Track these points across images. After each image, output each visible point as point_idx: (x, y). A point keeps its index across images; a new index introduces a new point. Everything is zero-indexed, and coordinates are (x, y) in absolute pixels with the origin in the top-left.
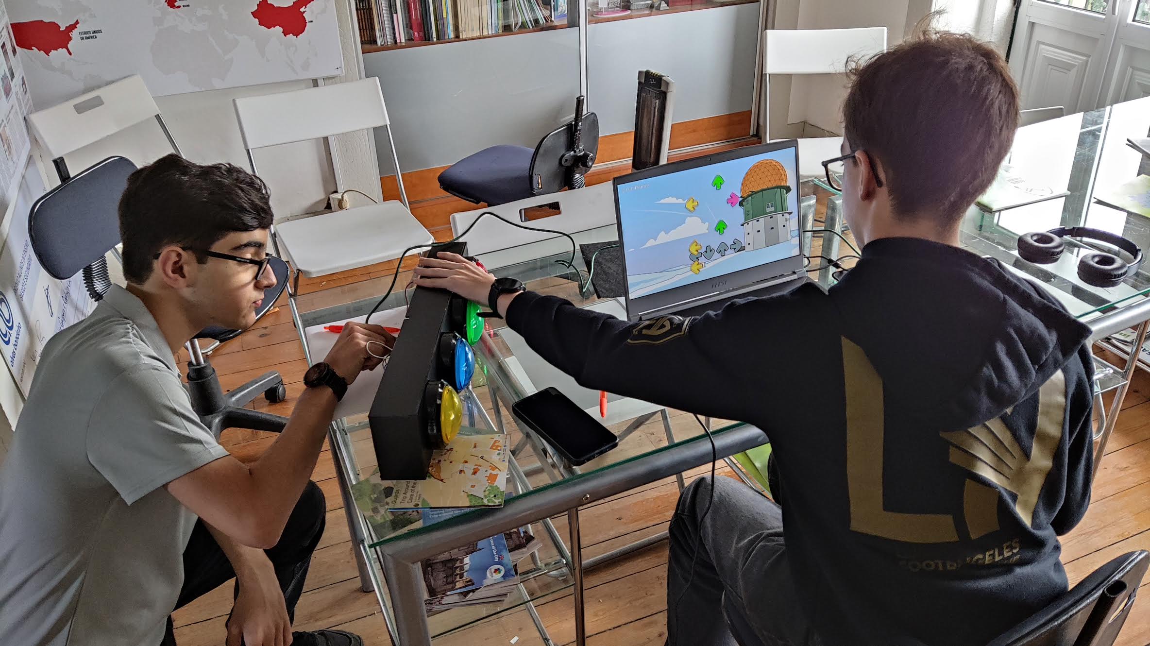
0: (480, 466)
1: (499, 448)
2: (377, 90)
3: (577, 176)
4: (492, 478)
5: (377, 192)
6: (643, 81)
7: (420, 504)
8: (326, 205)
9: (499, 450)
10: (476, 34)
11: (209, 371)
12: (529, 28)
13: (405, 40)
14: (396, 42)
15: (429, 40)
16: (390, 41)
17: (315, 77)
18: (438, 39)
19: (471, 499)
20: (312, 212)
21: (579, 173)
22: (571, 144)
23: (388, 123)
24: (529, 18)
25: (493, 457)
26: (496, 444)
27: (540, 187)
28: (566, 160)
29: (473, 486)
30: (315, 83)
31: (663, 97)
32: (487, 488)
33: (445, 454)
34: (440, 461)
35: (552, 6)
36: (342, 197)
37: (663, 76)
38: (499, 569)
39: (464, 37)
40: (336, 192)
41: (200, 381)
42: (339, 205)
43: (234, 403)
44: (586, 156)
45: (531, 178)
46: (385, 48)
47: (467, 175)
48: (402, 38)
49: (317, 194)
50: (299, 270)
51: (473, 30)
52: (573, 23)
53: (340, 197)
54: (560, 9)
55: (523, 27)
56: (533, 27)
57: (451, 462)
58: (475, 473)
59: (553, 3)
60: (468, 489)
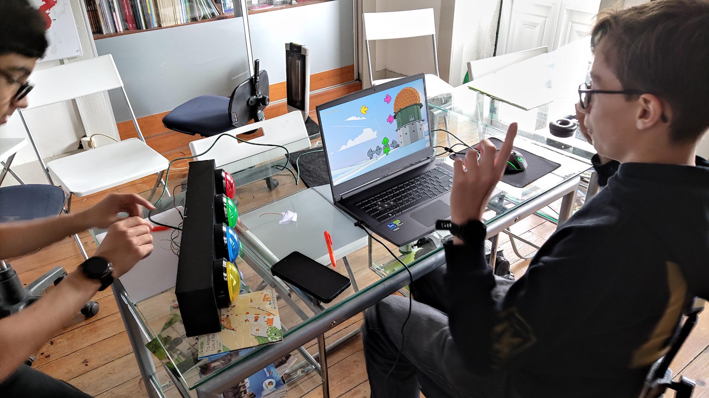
0: (259, 314)
1: (269, 300)
2: (112, 63)
3: (259, 111)
4: (270, 322)
5: (115, 133)
6: (289, 49)
7: (222, 350)
8: (79, 146)
9: (269, 301)
10: (173, 24)
11: (11, 273)
12: (209, 18)
13: (123, 30)
14: (116, 31)
15: (140, 29)
16: (112, 31)
17: (61, 58)
18: (147, 28)
19: (259, 339)
20: (69, 152)
21: (260, 110)
22: (253, 91)
23: (123, 85)
24: (208, 12)
25: (267, 307)
26: (266, 297)
27: (236, 120)
28: (252, 102)
29: (258, 330)
30: (62, 62)
31: (303, 58)
32: (268, 330)
33: (231, 310)
34: (228, 316)
35: (222, 4)
36: (91, 139)
37: (302, 46)
38: (271, 382)
39: (165, 26)
40: (85, 136)
41: (5, 281)
42: (88, 145)
43: (32, 293)
44: (264, 98)
45: (230, 115)
46: (111, 36)
47: (183, 117)
48: (121, 29)
49: (71, 139)
50: (72, 193)
51: (170, 21)
52: (238, 13)
53: (89, 140)
54: (227, 6)
55: (205, 18)
56: (211, 18)
57: (237, 315)
58: (256, 320)
59: (222, 2)
60: (254, 332)
